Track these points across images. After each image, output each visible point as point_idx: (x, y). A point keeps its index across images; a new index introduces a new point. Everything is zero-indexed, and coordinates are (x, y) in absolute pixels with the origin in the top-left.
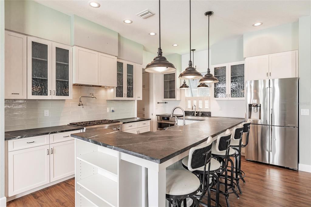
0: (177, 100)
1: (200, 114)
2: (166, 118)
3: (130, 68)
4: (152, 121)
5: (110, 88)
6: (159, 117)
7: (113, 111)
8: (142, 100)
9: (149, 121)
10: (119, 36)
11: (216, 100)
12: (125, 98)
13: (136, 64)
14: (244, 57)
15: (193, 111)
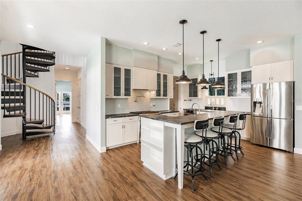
0: (199, 98)
1: (217, 109)
2: (190, 111)
3: (165, 77)
4: (180, 114)
5: (152, 90)
6: (185, 110)
7: (154, 106)
8: (173, 98)
9: (178, 113)
10: (158, 57)
11: (230, 98)
12: (162, 97)
13: (169, 74)
14: (251, 66)
15: (211, 106)
